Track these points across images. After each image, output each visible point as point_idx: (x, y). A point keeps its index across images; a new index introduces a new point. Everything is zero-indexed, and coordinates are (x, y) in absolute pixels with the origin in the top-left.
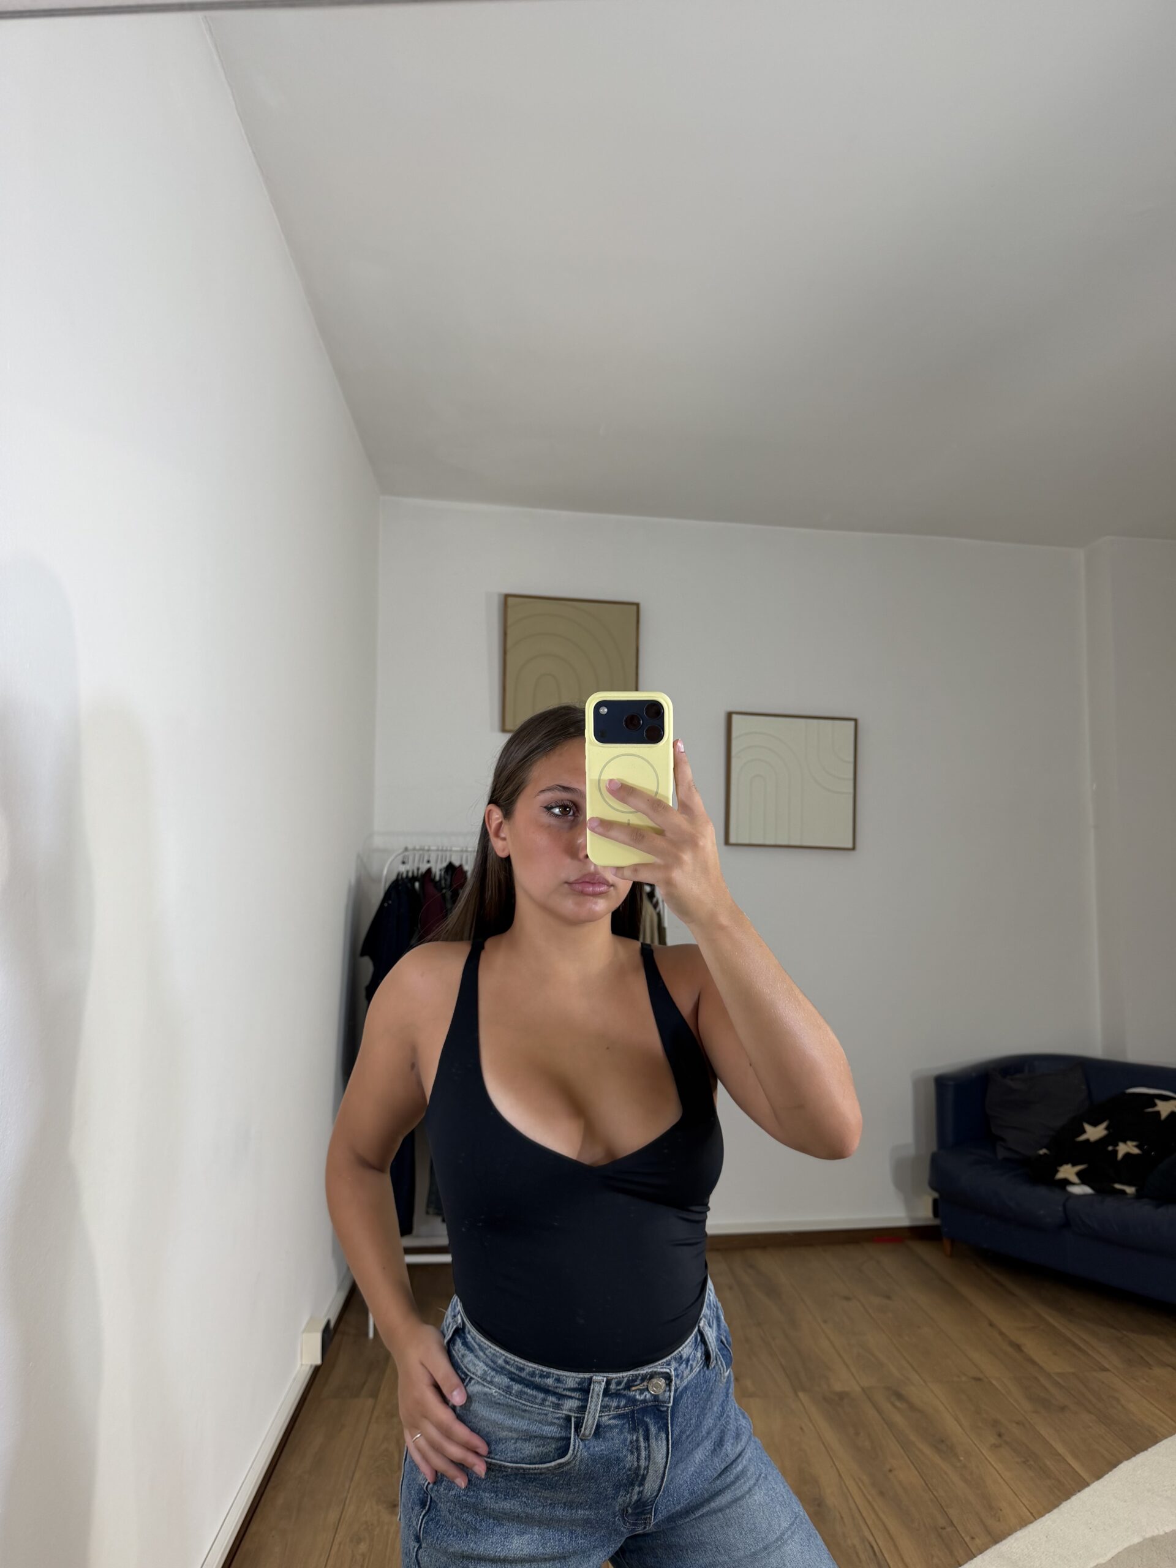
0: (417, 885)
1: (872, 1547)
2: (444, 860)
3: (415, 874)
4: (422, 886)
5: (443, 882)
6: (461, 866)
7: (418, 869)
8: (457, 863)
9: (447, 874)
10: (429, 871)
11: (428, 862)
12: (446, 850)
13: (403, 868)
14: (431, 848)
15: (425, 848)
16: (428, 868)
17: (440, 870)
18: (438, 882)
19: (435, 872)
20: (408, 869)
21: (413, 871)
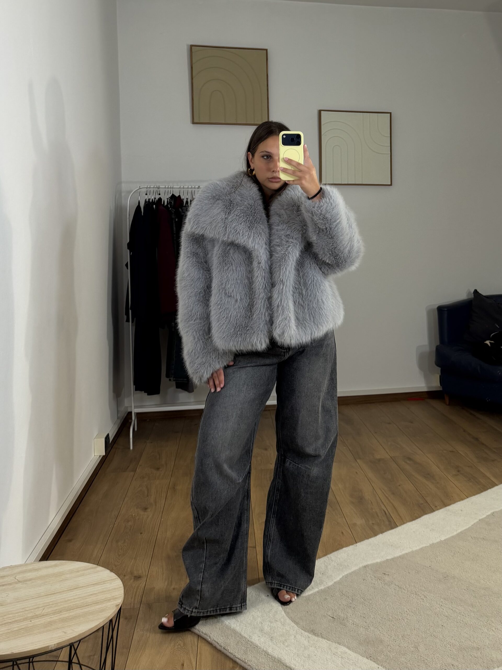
0: (154, 206)
2: (169, 194)
3: (154, 201)
4: (157, 206)
5: (169, 205)
6: (179, 196)
7: (155, 198)
8: (177, 195)
9: (172, 200)
10: (160, 199)
11: (159, 194)
12: (171, 188)
13: (147, 197)
14: (161, 187)
15: (157, 187)
16: (160, 197)
17: (167, 199)
18: (166, 205)
19: (164, 200)
20: (150, 198)
21: (152, 199)
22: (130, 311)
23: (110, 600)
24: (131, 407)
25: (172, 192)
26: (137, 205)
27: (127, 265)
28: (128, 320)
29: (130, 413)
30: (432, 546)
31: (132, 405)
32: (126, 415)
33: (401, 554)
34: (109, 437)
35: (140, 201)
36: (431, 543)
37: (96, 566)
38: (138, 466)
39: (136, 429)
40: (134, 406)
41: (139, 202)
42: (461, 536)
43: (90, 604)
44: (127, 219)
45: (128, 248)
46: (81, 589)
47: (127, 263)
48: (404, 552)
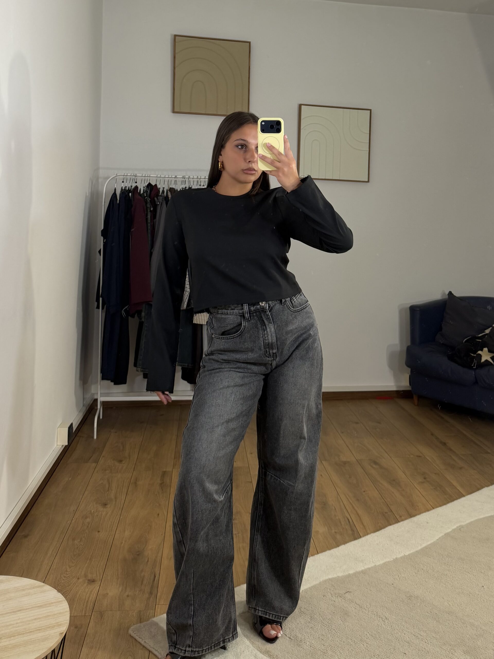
0: (130, 194)
1: (349, 520)
2: (146, 181)
3: (130, 189)
4: (133, 195)
5: (145, 194)
6: (156, 185)
7: (132, 186)
8: (153, 185)
9: (148, 189)
10: (136, 187)
11: (136, 182)
12: (147, 176)
13: (123, 185)
14: (138, 175)
15: (134, 175)
16: (137, 186)
17: (144, 187)
18: (142, 194)
19: (140, 188)
20: (126, 186)
21: (129, 187)
22: (101, 299)
23: (54, 627)
24: (97, 393)
25: (148, 180)
26: (113, 192)
27: (100, 252)
28: (98, 307)
29: (96, 400)
30: (396, 560)
31: (98, 392)
32: (92, 402)
33: (363, 568)
34: (73, 427)
35: (116, 188)
36: (394, 558)
37: (43, 584)
38: (100, 457)
39: (101, 417)
40: (101, 393)
41: (115, 190)
42: (425, 551)
43: (32, 630)
44: (102, 205)
45: (102, 235)
46: (24, 611)
47: (100, 250)
48: (366, 567)
